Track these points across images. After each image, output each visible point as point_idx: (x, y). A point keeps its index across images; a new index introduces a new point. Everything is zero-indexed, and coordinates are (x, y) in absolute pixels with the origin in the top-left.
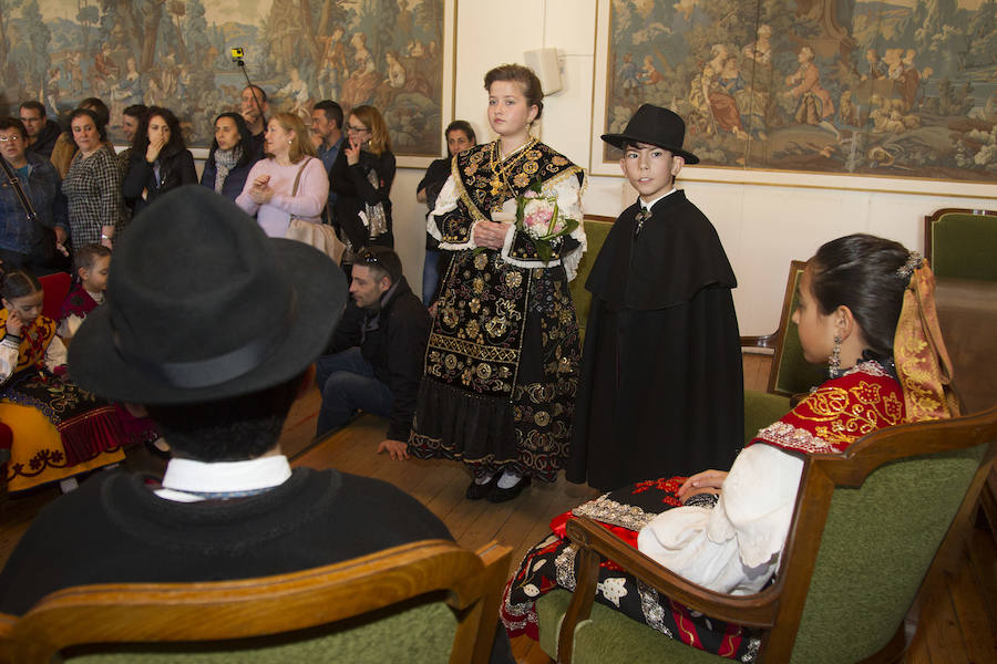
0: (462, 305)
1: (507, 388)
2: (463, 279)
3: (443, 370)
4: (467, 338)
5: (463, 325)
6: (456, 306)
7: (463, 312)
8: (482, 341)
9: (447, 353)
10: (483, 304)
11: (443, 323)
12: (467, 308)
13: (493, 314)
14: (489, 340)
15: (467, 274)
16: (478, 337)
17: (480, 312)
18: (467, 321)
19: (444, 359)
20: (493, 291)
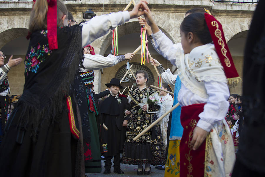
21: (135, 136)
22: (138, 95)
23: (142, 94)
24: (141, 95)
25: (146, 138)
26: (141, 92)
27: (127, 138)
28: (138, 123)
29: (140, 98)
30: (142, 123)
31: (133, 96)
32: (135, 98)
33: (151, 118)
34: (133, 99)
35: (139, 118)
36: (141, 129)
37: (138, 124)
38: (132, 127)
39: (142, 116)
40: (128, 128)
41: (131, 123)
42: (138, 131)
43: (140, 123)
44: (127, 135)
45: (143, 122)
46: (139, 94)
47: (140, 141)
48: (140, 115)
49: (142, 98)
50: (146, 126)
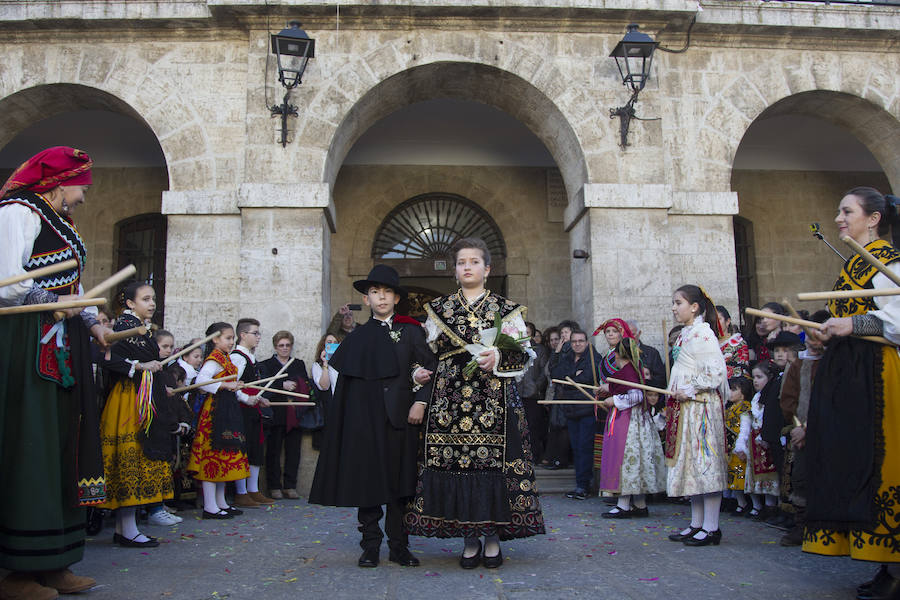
0: (454, 407)
1: (499, 465)
2: (454, 388)
3: (442, 460)
4: (461, 431)
5: (457, 422)
6: (449, 410)
7: (456, 412)
8: (478, 431)
9: (444, 446)
10: (474, 405)
13: (484, 410)
14: (483, 429)
15: (458, 384)
16: (473, 428)
17: (473, 409)
18: (460, 419)
19: (442, 452)
20: (482, 393)
21: (455, 448)
22: (461, 320)
23: (476, 316)
24: (472, 318)
25: (489, 453)
26: (470, 309)
27: (429, 454)
28: (466, 406)
29: (469, 328)
30: (479, 408)
31: (444, 320)
32: (453, 327)
33: (503, 394)
34: (444, 328)
35: (468, 391)
36: (473, 426)
37: (464, 410)
38: (444, 418)
39: (476, 384)
40: (431, 423)
41: (442, 406)
42: (465, 432)
43: (471, 406)
44: (429, 446)
45: (482, 403)
46: (465, 314)
47: (471, 465)
48: (470, 383)
49: (476, 329)
50: (489, 418)
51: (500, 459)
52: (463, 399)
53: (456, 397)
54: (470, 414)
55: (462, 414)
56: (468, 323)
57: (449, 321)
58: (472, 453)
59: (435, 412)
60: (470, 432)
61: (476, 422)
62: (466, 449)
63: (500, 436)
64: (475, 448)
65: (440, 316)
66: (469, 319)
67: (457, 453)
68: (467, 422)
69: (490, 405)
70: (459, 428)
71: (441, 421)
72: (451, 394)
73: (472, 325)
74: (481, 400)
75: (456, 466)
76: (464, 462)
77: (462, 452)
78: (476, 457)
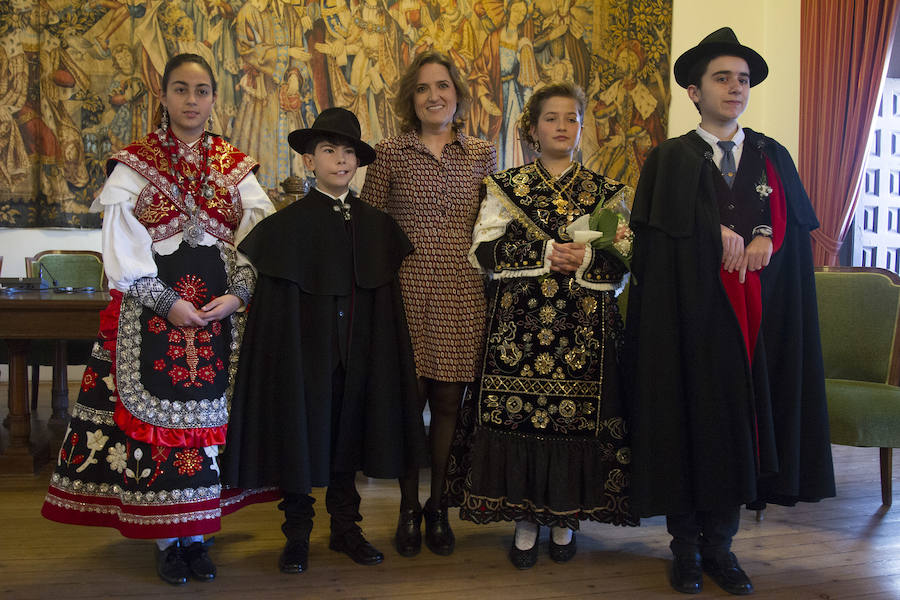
0: (526, 338)
1: (591, 426)
2: (527, 309)
3: (504, 415)
4: (537, 374)
5: (530, 361)
6: (518, 341)
7: (529, 345)
8: (562, 376)
9: (508, 395)
10: (558, 335)
11: (501, 363)
12: (535, 340)
13: (572, 345)
14: (571, 374)
15: (532, 302)
16: (554, 371)
17: (555, 343)
18: (535, 356)
19: (504, 404)
20: (570, 320)
21: (525, 398)
22: (543, 202)
23: (564, 197)
24: (559, 201)
25: (578, 409)
26: (556, 186)
27: (484, 406)
28: (546, 337)
29: (554, 214)
30: (564, 342)
31: (516, 200)
32: (530, 211)
33: (600, 318)
34: (517, 214)
35: (548, 314)
36: (555, 367)
37: (542, 343)
38: (509, 353)
39: (561, 304)
40: (489, 359)
41: (506, 334)
42: (543, 376)
43: (552, 338)
44: (486, 394)
45: (569, 334)
46: (549, 193)
47: (550, 425)
48: (553, 301)
49: (564, 218)
50: (578, 357)
51: (592, 417)
52: (541, 326)
53: (529, 322)
54: (550, 349)
55: (538, 349)
56: (552, 207)
57: (522, 202)
58: (553, 409)
59: (496, 343)
60: (549, 376)
61: (560, 362)
62: (542, 401)
63: (594, 383)
64: (556, 401)
65: (509, 191)
66: (555, 203)
67: (528, 408)
68: (544, 361)
69: (582, 337)
70: (533, 368)
71: (504, 356)
72: (522, 317)
73: (560, 211)
74: (567, 330)
75: (526, 425)
76: (540, 420)
77: (536, 406)
78: (557, 415)
